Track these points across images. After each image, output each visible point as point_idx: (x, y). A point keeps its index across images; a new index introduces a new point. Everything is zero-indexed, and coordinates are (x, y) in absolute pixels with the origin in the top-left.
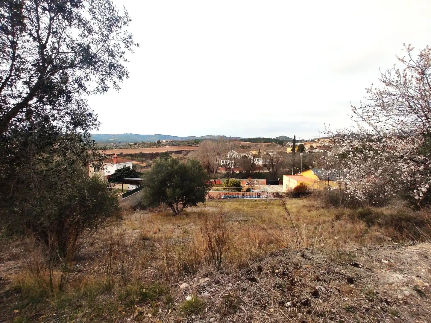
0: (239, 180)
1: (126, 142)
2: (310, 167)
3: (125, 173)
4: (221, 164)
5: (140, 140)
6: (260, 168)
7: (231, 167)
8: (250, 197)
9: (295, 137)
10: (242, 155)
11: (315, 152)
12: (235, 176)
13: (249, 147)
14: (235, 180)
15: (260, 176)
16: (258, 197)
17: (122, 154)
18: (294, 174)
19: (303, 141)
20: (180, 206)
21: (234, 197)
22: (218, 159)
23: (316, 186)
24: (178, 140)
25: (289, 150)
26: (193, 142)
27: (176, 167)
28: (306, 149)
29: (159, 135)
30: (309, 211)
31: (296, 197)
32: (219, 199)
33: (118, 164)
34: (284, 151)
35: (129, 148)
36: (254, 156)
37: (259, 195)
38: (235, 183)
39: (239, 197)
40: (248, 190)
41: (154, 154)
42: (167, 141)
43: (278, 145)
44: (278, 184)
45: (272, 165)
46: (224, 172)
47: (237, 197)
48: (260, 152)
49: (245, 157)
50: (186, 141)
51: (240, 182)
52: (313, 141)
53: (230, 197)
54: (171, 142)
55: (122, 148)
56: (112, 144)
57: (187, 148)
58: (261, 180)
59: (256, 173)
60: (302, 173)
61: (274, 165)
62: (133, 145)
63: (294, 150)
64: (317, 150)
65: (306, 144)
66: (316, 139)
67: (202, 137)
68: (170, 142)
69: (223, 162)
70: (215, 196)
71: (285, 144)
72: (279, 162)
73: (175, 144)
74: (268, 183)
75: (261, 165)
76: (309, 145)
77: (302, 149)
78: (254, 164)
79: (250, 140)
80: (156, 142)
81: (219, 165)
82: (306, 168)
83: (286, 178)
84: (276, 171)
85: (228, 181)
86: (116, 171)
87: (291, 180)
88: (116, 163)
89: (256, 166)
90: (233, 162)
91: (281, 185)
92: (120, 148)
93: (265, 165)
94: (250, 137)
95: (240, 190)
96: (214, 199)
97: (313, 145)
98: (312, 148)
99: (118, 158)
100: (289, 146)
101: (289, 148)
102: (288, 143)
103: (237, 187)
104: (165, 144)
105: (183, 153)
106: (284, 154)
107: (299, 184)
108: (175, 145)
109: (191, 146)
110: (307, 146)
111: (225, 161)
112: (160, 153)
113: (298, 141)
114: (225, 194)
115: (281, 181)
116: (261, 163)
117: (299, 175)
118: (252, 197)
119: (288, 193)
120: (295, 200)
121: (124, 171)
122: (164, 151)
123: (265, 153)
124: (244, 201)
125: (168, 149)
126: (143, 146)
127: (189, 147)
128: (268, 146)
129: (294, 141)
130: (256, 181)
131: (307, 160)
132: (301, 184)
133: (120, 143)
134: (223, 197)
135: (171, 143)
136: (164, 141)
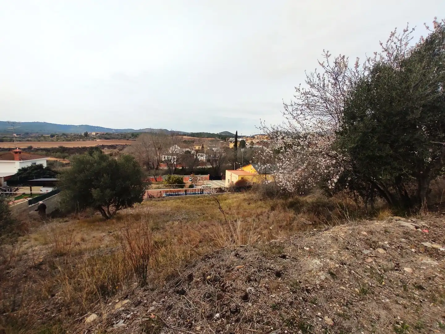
0: (182, 176)
1: (37, 132)
2: (250, 162)
3: (36, 173)
4: (163, 160)
5: (59, 131)
6: (203, 163)
7: (174, 162)
8: (193, 194)
9: (237, 132)
10: (184, 150)
11: (255, 148)
12: (177, 172)
13: (193, 142)
14: (176, 176)
15: (203, 172)
16: (201, 193)
17: (30, 148)
18: (236, 169)
19: (245, 137)
20: (112, 208)
21: (176, 195)
22: (158, 154)
23: (255, 180)
24: (111, 132)
25: (232, 145)
26: (130, 136)
27: (104, 164)
28: (247, 145)
29: (87, 126)
30: (249, 204)
31: (238, 192)
32: (159, 197)
33: (22, 161)
34: (227, 146)
35: (42, 141)
36: (197, 151)
37: (202, 191)
38: (177, 179)
39: (181, 195)
40: (191, 186)
41: (80, 148)
42: (98, 134)
43: (221, 140)
44: (221, 180)
45: (216, 161)
46: (166, 168)
47: (178, 195)
48: (203, 147)
49: (188, 152)
50: (122, 135)
51: (182, 179)
52: (253, 137)
53: (172, 195)
54: (103, 134)
55: (31, 141)
56: (15, 135)
57: (123, 142)
58: (204, 176)
59: (199, 169)
60: (243, 168)
61: (217, 160)
62: (48, 137)
63: (236, 145)
64: (257, 146)
65: (247, 140)
66: (256, 135)
67: (140, 130)
68: (101, 135)
69: (165, 157)
70: (155, 195)
71: (228, 140)
72: (222, 157)
73: (108, 137)
74: (211, 178)
75: (204, 160)
76: (250, 141)
77: (243, 144)
78: (197, 159)
79: (193, 135)
80: (83, 134)
81: (160, 161)
82: (246, 163)
83: (228, 173)
84: (219, 166)
85: (170, 178)
86: (19, 170)
87: (233, 174)
88: (20, 160)
89: (199, 161)
90: (175, 157)
91: (224, 180)
92: (28, 141)
93: (208, 161)
94: (194, 132)
95: (182, 187)
96: (154, 197)
97: (254, 141)
98: (252, 143)
99: (22, 154)
100: (231, 142)
101: (231, 144)
102: (231, 139)
103: (180, 184)
104: (95, 137)
105: (118, 148)
106: (227, 149)
107: (240, 179)
108: (108, 139)
109: (128, 140)
110: (248, 142)
111: (166, 156)
112: (88, 147)
113: (240, 137)
114: (166, 192)
115: (223, 176)
116: (204, 159)
117: (240, 169)
118: (195, 194)
119: (230, 188)
120: (236, 195)
121: (33, 170)
122: (94, 146)
123: (208, 148)
124: (187, 198)
125: (99, 142)
126: (64, 139)
127: (125, 141)
128: (211, 141)
129: (236, 136)
130: (199, 177)
131: (247, 155)
132: (242, 178)
133: (27, 134)
134: (164, 195)
135: (103, 136)
136: (94, 134)
